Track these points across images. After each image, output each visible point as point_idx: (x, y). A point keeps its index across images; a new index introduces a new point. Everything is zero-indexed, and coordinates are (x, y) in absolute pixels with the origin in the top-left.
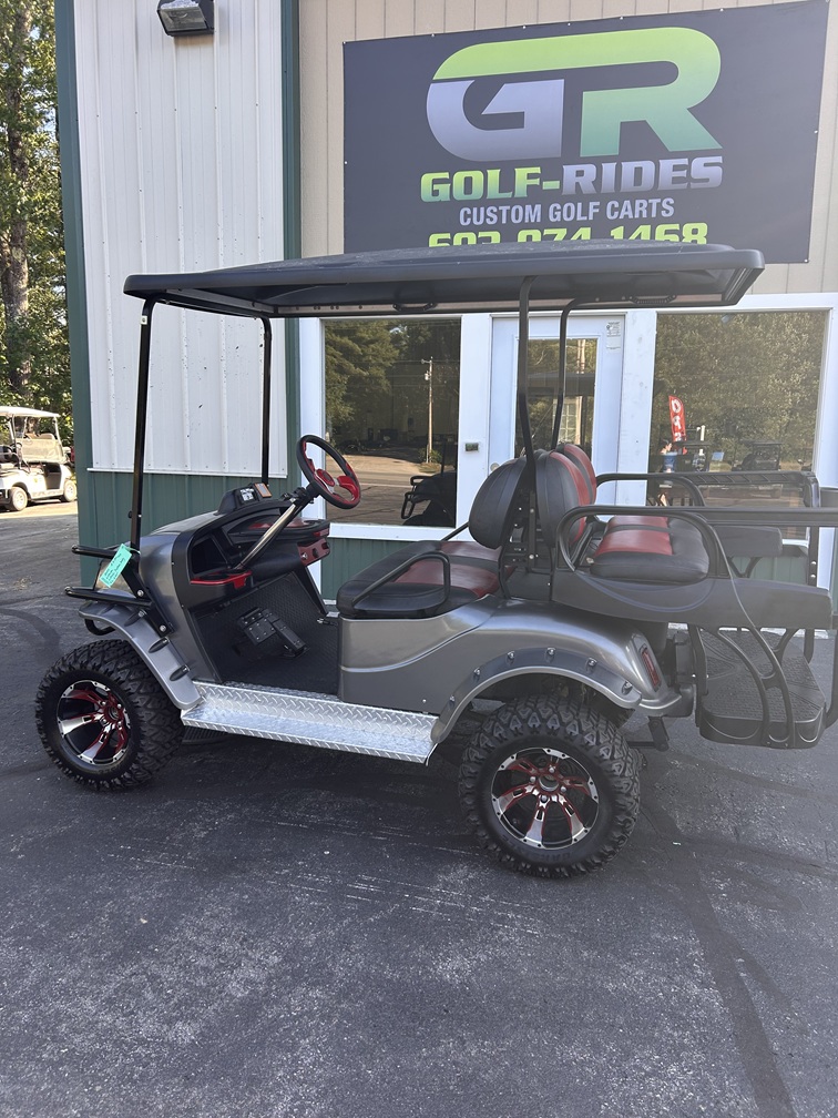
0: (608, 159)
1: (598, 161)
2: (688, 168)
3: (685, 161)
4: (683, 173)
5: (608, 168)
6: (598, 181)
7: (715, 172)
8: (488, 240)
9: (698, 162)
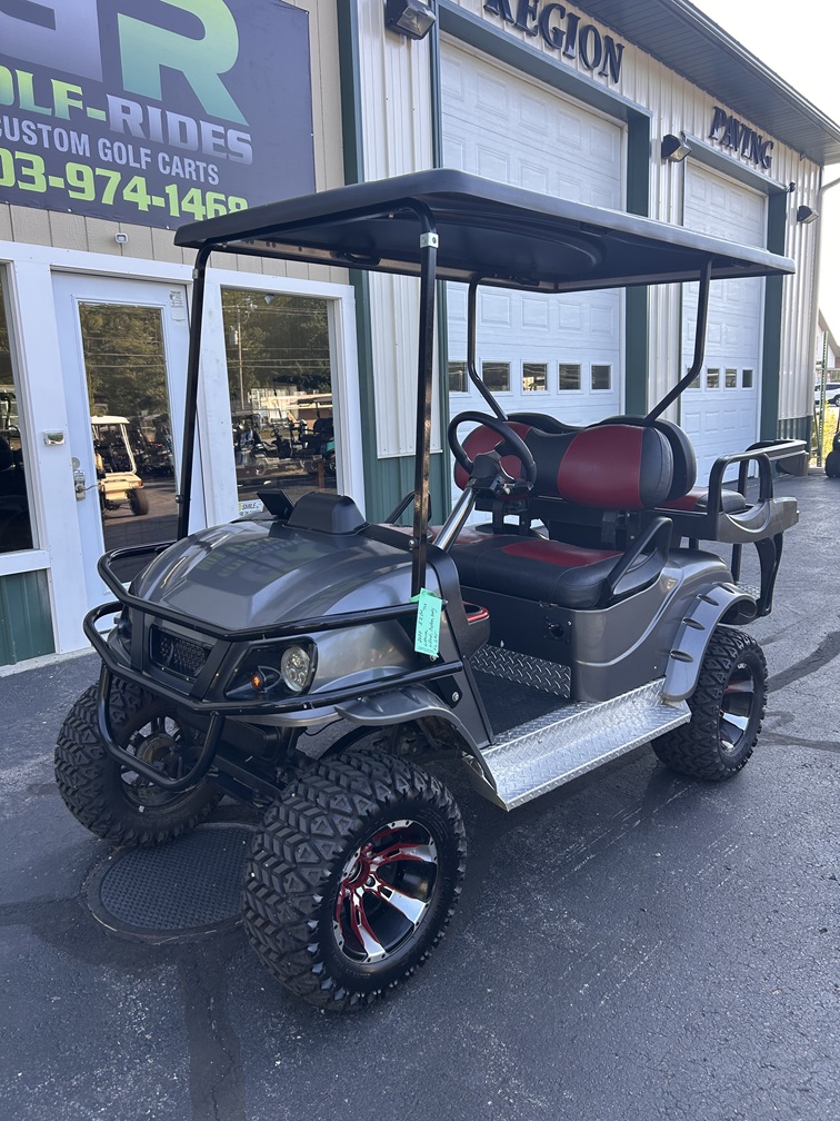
0: (155, 104)
1: (144, 102)
2: (224, 136)
3: (221, 129)
4: (221, 142)
5: (155, 113)
6: (145, 125)
7: (247, 150)
8: (30, 165)
9: (232, 134)
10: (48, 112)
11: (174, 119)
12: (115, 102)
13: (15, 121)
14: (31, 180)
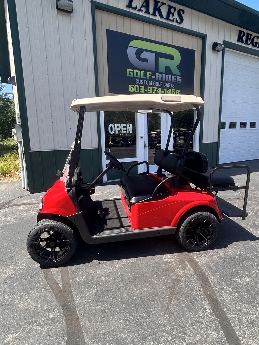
0: (164, 73)
1: (162, 73)
3: (176, 77)
4: (176, 79)
5: (164, 75)
6: (162, 78)
7: (180, 80)
8: (142, 88)
9: (178, 77)
10: (145, 78)
11: (167, 76)
12: (157, 74)
13: (140, 80)
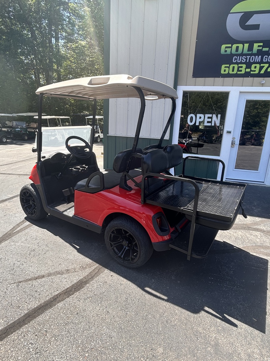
8: (242, 67)
10: (250, 52)
13: (241, 57)
14: (241, 71)
